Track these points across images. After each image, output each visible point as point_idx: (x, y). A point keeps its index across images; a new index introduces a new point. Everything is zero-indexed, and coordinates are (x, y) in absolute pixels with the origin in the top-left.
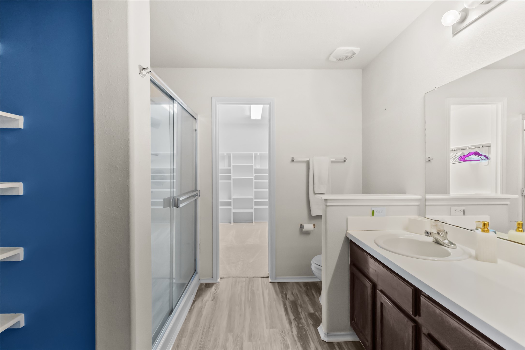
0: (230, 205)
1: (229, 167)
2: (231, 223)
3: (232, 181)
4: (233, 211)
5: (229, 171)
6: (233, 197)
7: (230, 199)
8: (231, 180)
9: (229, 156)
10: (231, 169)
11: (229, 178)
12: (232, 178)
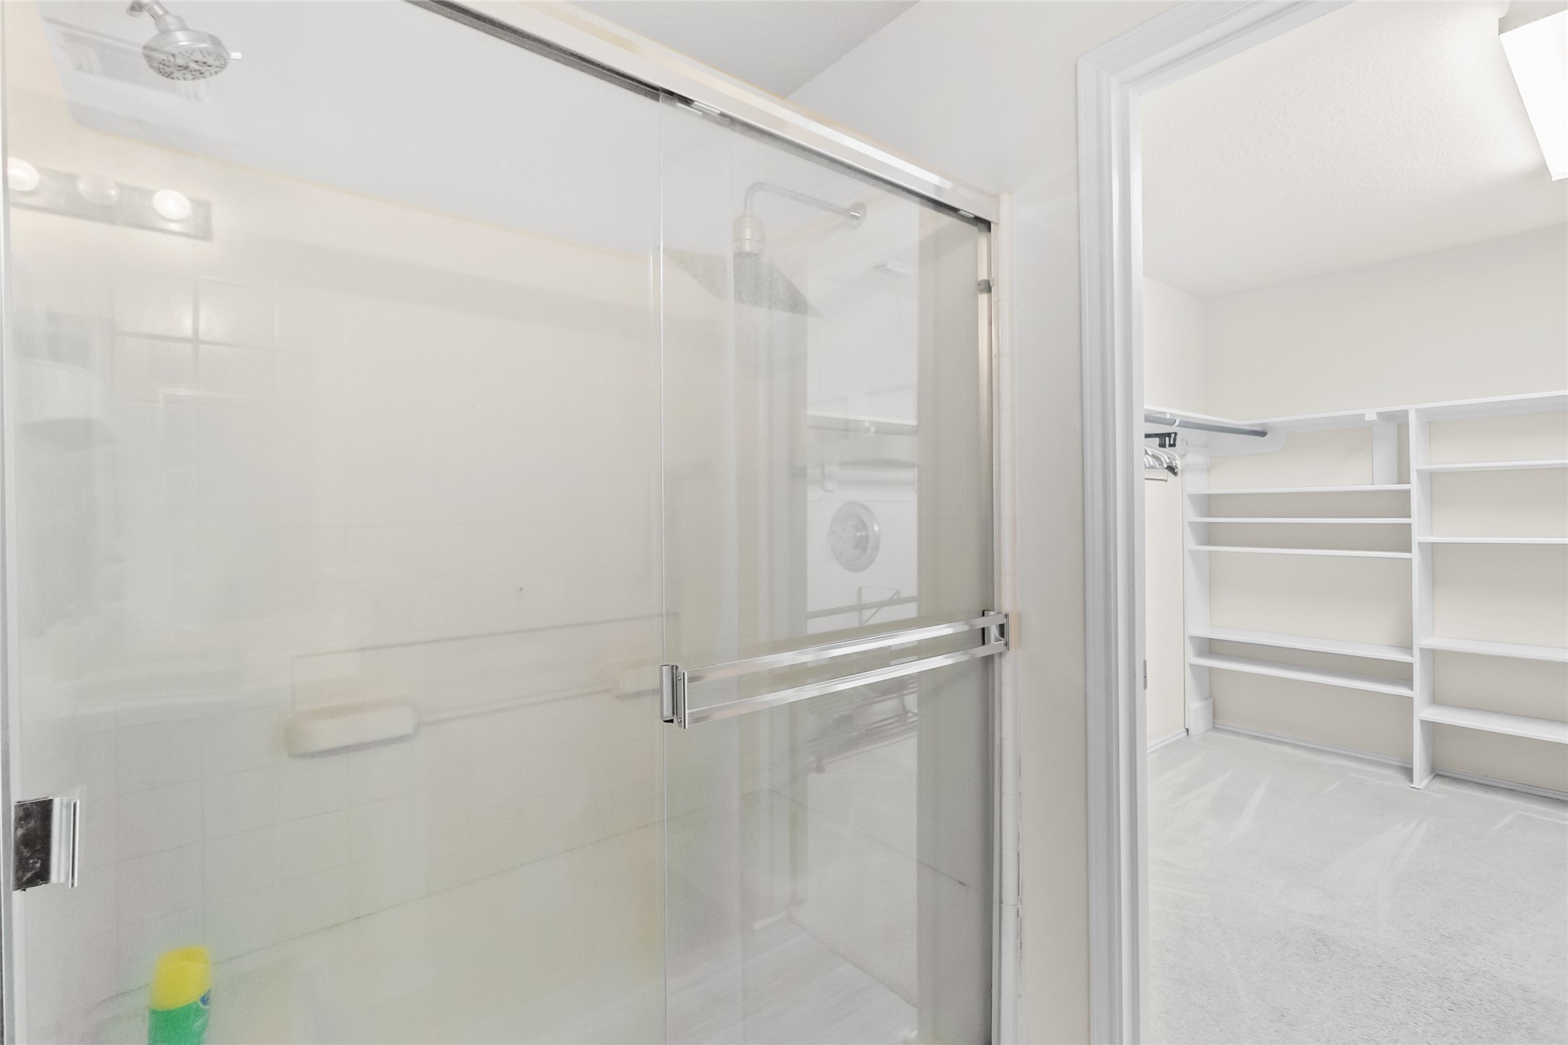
0: (1407, 681)
1: (1399, 483)
2: (1408, 772)
3: (1415, 555)
4: (1425, 712)
5: (1401, 503)
6: (1423, 640)
7: (1408, 648)
8: (1409, 551)
9: (1398, 422)
10: (1408, 491)
11: (1401, 539)
12: (1418, 537)
